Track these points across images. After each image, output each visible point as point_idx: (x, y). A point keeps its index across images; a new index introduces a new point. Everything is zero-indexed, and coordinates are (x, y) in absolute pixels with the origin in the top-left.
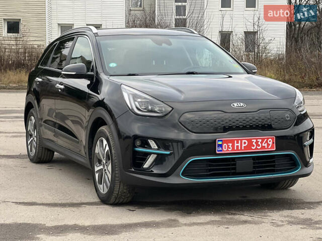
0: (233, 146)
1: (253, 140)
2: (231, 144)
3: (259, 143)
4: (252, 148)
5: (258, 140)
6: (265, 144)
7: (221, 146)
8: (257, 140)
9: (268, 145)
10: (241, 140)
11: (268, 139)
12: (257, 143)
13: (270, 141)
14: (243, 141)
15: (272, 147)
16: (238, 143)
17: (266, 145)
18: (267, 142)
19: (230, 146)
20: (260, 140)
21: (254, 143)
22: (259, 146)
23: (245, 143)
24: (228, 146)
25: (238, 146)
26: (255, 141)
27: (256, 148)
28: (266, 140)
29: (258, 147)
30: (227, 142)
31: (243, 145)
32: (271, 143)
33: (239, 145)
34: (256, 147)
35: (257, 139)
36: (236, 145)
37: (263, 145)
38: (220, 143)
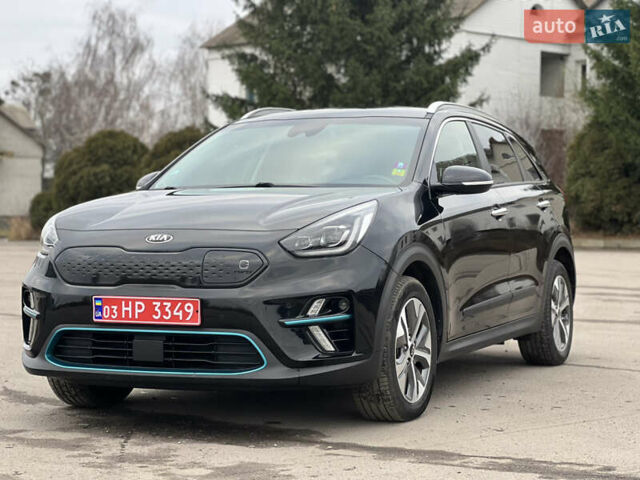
0: (119, 310)
1: (154, 303)
2: (115, 307)
3: (167, 309)
4: (154, 317)
5: (165, 304)
6: (178, 311)
7: (100, 308)
8: (162, 304)
9: (186, 314)
10: (134, 301)
11: (184, 303)
12: (162, 308)
13: (189, 308)
14: (137, 303)
15: (194, 318)
16: (127, 306)
17: (180, 314)
18: (182, 308)
19: (114, 311)
20: (169, 304)
21: (156, 309)
22: (167, 314)
23: (140, 307)
24: (112, 310)
25: (127, 312)
26: (158, 304)
27: (161, 319)
28: (179, 304)
29: (165, 317)
30: (110, 302)
31: (137, 311)
32: (191, 311)
33: (130, 309)
34: (162, 317)
35: (162, 302)
36: (124, 309)
37: (175, 313)
38: (99, 303)
